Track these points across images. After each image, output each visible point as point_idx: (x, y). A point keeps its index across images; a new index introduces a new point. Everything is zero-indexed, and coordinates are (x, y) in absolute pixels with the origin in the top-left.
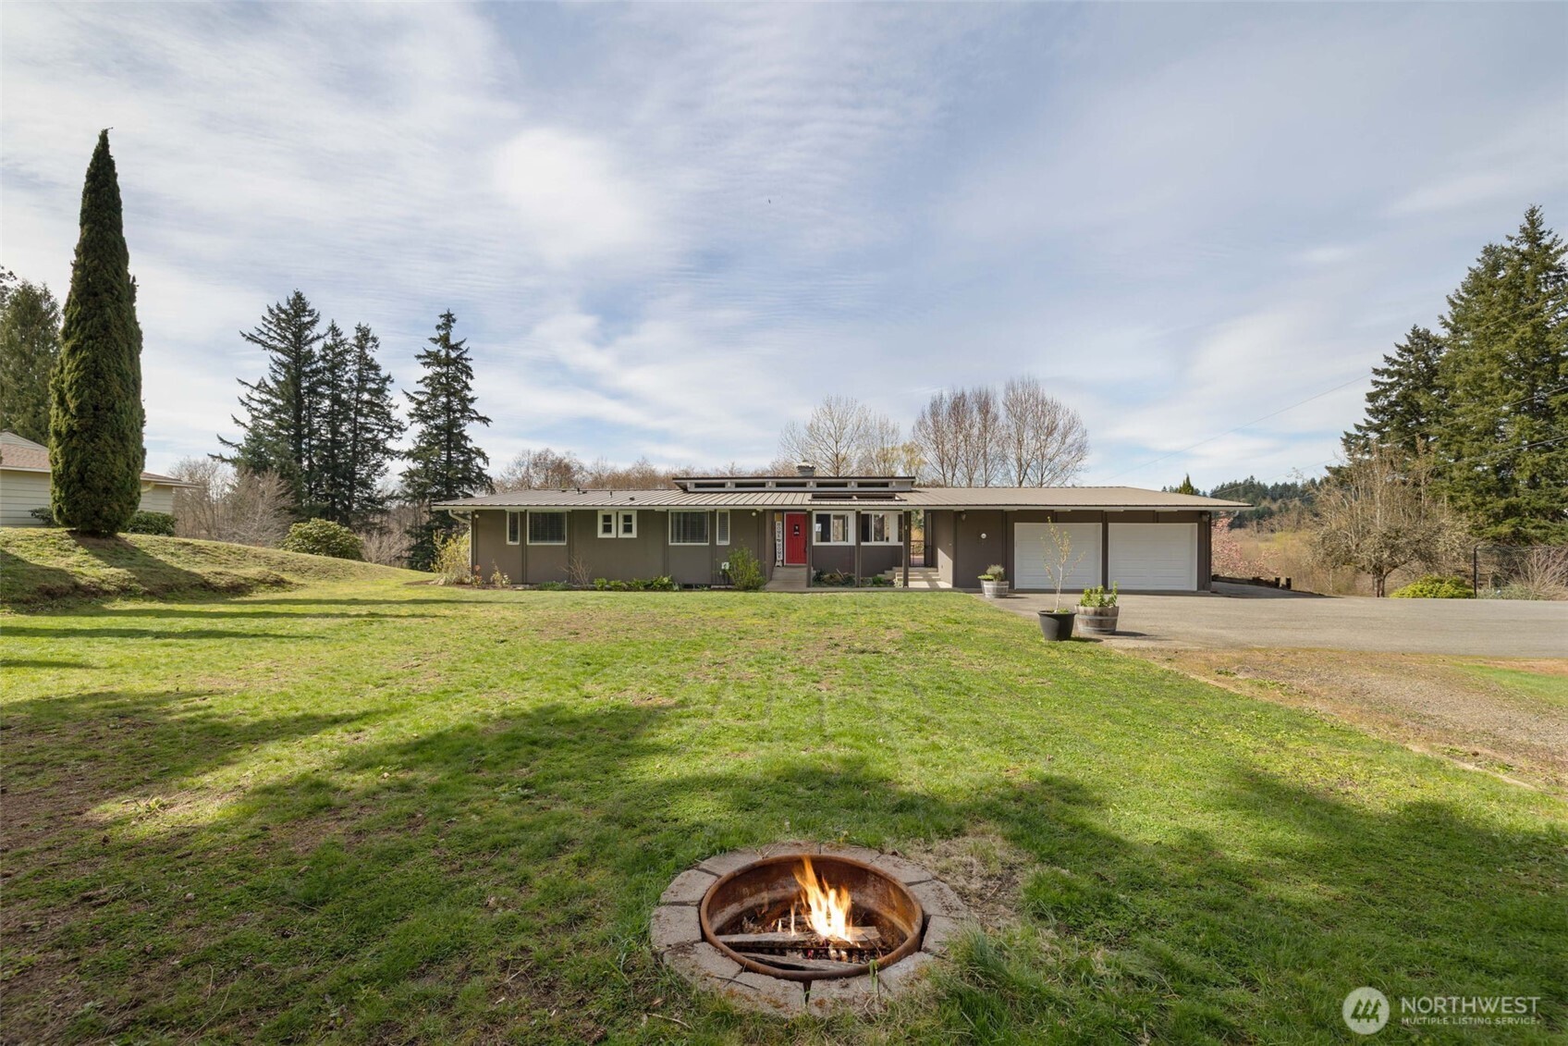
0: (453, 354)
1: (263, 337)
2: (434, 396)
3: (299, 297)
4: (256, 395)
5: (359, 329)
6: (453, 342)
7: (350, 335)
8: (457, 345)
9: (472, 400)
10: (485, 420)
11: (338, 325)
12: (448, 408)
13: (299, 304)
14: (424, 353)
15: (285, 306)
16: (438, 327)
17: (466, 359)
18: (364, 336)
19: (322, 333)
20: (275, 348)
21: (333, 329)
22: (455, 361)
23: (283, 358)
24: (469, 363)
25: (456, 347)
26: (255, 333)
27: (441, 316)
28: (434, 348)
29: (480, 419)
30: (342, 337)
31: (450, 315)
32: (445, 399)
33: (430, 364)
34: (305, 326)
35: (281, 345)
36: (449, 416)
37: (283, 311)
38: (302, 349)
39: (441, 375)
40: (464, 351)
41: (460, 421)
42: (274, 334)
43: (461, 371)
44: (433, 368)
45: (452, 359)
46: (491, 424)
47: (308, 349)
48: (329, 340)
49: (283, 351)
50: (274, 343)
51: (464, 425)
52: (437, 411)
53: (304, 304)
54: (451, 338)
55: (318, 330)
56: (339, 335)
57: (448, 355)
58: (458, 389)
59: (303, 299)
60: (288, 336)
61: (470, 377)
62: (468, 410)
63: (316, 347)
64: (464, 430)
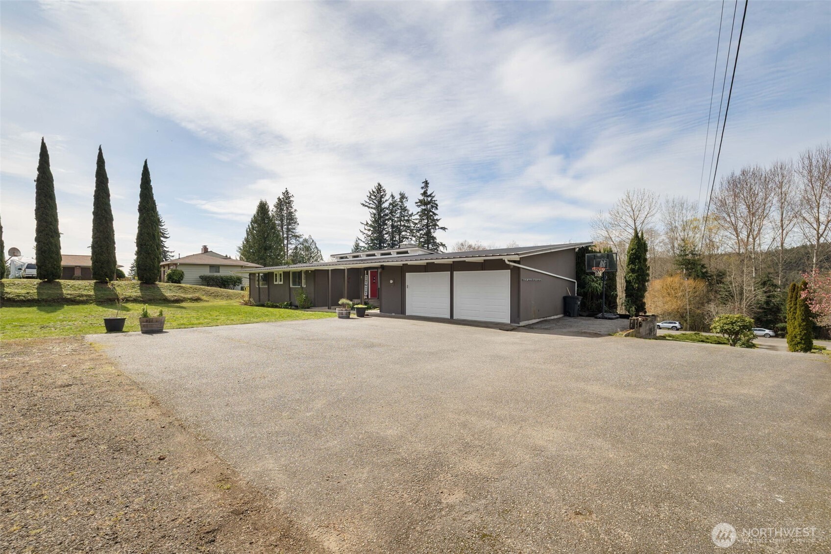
0: (429, 199)
1: (367, 204)
2: (421, 220)
3: (379, 185)
4: (366, 227)
5: (400, 194)
6: (429, 194)
7: (397, 197)
9: (438, 220)
10: (444, 229)
11: (394, 194)
12: (427, 225)
13: (379, 188)
14: (418, 201)
15: (374, 190)
16: (422, 188)
17: (435, 201)
18: (403, 197)
19: (387, 199)
20: (372, 208)
21: (392, 196)
22: (429, 203)
23: (374, 211)
24: (436, 202)
25: (430, 196)
26: (364, 203)
27: (423, 183)
28: (422, 198)
29: (442, 228)
30: (395, 199)
31: (426, 181)
32: (426, 221)
33: (420, 205)
34: (382, 197)
35: (374, 206)
36: (428, 228)
37: (374, 192)
38: (381, 206)
39: (425, 210)
40: (434, 197)
41: (432, 231)
42: (371, 202)
43: (432, 207)
44: (422, 207)
45: (429, 202)
46: (446, 230)
47: (383, 206)
48: (390, 201)
49: (374, 208)
50: (371, 206)
51: (434, 232)
52: (423, 227)
53: (381, 188)
54: (428, 192)
55: (387, 198)
56: (394, 198)
57: (427, 200)
58: (432, 215)
59: (380, 186)
60: (376, 202)
61: (437, 209)
62: (436, 225)
63: (386, 205)
64: (434, 235)
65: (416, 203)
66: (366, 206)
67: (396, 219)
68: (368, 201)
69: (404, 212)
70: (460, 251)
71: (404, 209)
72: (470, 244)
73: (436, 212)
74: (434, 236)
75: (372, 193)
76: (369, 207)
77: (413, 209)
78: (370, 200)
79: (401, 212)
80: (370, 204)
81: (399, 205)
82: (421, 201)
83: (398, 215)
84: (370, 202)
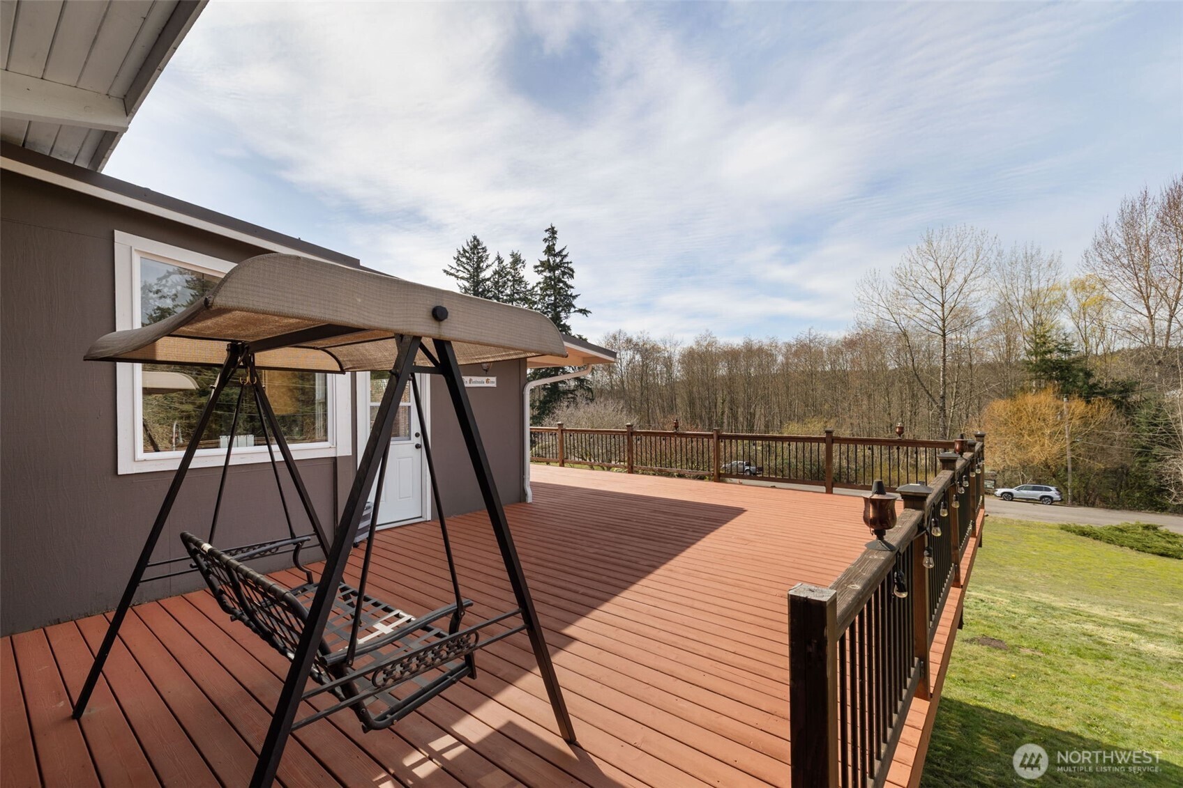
0: (558, 260)
1: (453, 271)
2: (544, 296)
3: (475, 238)
5: (513, 255)
6: (557, 249)
7: (508, 261)
8: (561, 252)
9: (574, 297)
10: (583, 312)
11: (501, 256)
12: (555, 306)
13: (476, 245)
14: (538, 264)
15: (467, 248)
16: (545, 240)
17: (568, 263)
18: (517, 260)
20: (462, 278)
21: (499, 258)
22: (558, 266)
23: (467, 284)
24: (570, 265)
26: (448, 269)
27: (546, 231)
28: (545, 258)
29: (580, 311)
30: (504, 263)
31: (553, 228)
32: (553, 298)
33: (542, 271)
34: (480, 259)
35: (466, 276)
36: (555, 310)
37: (464, 250)
38: (478, 276)
39: (550, 277)
40: (566, 256)
41: (563, 315)
42: (461, 268)
43: (564, 273)
44: (545, 274)
45: (557, 264)
46: (589, 315)
47: (482, 275)
48: (495, 267)
49: (467, 279)
50: (461, 274)
51: (566, 318)
52: (547, 308)
53: (479, 244)
54: (555, 247)
55: (489, 262)
56: (502, 262)
57: (554, 261)
58: (561, 288)
59: (478, 241)
60: (470, 268)
61: (572, 276)
62: (571, 305)
63: (487, 274)
64: (568, 322)
65: (536, 267)
66: (451, 274)
67: (505, 298)
68: (455, 265)
69: (519, 285)
70: (610, 349)
71: (519, 281)
72: (629, 335)
73: (570, 282)
74: (567, 324)
75: (462, 252)
76: (457, 277)
77: (532, 278)
78: (458, 265)
79: (513, 285)
80: (458, 271)
81: (509, 273)
82: (542, 264)
83: (508, 291)
84: (458, 268)
